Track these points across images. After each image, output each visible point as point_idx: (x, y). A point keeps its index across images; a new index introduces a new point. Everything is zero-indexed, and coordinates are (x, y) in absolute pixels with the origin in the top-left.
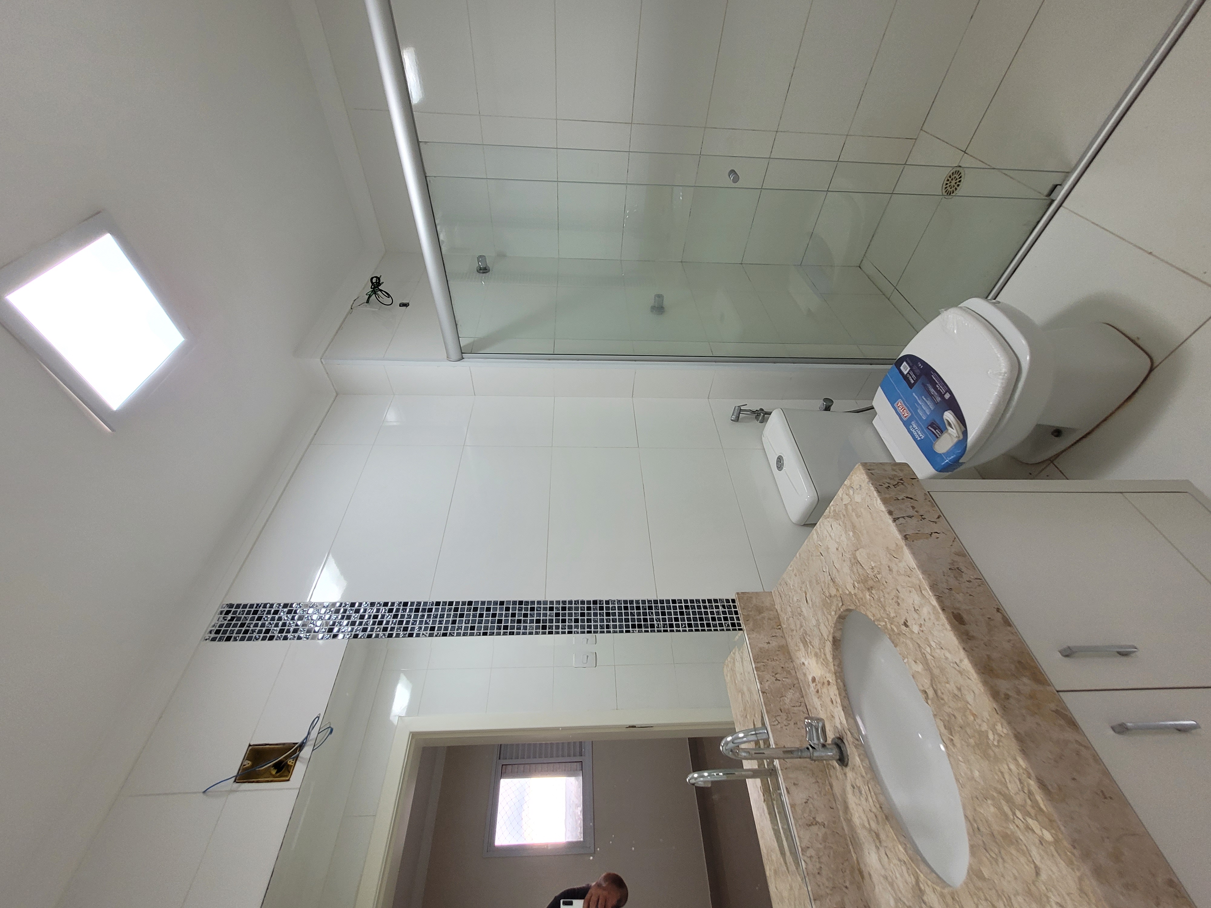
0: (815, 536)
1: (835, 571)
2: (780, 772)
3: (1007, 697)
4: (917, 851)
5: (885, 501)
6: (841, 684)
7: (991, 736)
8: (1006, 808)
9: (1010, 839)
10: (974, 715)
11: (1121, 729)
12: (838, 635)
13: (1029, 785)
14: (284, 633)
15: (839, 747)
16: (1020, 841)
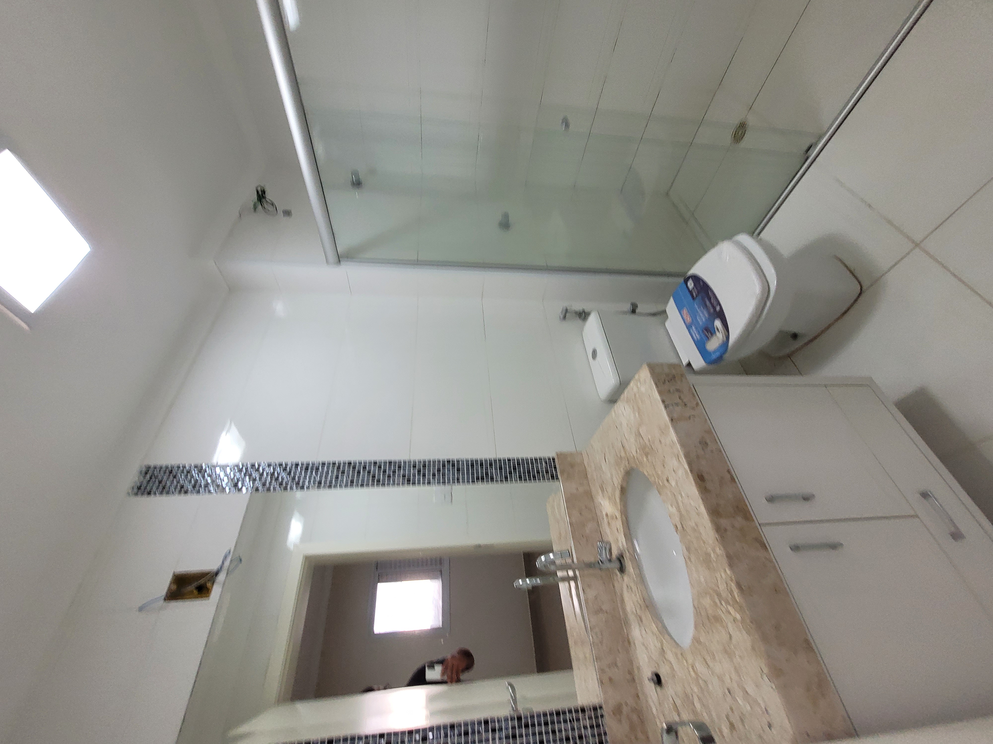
0: (613, 414)
1: (625, 440)
2: (579, 578)
3: (726, 530)
4: (664, 627)
5: (660, 393)
6: (624, 518)
7: (712, 555)
8: (717, 601)
9: (717, 619)
10: (704, 543)
11: (796, 548)
12: (624, 485)
13: (731, 585)
14: (196, 488)
15: (620, 561)
16: (723, 621)
